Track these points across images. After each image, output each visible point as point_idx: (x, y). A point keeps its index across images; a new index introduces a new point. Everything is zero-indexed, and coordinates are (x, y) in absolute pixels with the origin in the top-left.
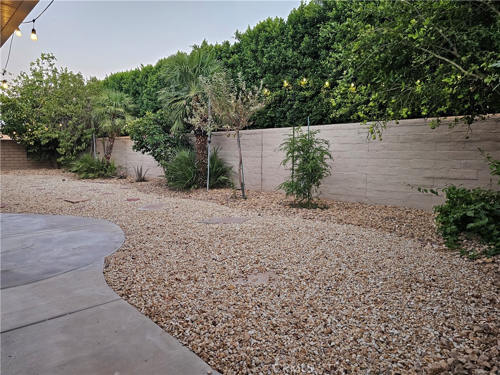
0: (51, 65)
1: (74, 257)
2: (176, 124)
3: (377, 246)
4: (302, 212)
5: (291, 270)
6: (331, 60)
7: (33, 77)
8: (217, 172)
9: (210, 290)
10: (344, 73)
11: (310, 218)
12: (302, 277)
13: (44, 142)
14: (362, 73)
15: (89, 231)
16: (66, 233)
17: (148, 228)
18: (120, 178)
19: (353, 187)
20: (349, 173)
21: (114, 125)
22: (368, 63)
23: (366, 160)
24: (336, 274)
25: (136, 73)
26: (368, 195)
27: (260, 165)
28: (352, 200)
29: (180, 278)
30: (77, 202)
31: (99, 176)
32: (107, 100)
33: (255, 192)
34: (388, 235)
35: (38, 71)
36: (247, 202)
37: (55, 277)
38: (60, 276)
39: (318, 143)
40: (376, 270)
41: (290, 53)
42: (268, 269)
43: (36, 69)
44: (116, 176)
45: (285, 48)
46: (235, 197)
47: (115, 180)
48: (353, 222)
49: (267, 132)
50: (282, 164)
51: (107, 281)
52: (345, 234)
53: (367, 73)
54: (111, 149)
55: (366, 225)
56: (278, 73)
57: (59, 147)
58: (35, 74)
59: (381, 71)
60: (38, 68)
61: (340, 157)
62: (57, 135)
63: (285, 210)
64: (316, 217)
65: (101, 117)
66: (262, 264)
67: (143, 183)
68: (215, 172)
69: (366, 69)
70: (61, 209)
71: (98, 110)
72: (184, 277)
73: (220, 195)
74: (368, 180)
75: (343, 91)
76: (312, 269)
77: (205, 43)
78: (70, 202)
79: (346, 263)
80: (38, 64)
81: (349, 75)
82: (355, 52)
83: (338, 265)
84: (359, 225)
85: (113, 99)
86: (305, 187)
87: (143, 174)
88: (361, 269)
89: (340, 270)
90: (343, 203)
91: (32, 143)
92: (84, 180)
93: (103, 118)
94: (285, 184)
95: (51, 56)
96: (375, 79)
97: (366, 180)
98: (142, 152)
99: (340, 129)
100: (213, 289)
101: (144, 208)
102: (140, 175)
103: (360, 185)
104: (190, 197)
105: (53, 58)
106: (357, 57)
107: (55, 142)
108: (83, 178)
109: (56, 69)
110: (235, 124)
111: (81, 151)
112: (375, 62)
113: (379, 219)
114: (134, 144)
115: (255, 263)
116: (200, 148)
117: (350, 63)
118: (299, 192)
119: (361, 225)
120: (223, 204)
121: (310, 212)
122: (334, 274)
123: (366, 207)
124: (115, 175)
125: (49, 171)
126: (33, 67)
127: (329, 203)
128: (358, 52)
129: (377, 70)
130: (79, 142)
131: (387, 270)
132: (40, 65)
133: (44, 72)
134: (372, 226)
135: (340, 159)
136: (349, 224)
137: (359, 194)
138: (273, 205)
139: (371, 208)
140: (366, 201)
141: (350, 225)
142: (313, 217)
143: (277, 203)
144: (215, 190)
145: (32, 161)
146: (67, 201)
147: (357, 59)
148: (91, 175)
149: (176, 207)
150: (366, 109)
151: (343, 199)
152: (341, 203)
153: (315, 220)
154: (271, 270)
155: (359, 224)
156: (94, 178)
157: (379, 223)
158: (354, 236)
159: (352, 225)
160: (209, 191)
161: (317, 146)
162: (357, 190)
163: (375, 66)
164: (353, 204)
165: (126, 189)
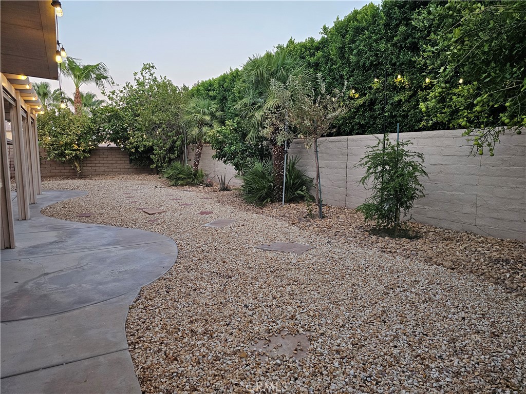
0: (151, 75)
1: (114, 284)
2: (251, 133)
3: (467, 308)
4: (383, 241)
5: (329, 337)
6: (425, 55)
7: (137, 86)
8: (296, 184)
9: (219, 355)
10: (441, 71)
11: (390, 252)
12: (338, 352)
13: (141, 149)
14: (466, 69)
15: (146, 251)
16: (123, 252)
17: (203, 250)
18: (206, 186)
19: (458, 211)
20: (453, 193)
21: (200, 132)
22: (474, 56)
23: (477, 177)
24: (385, 354)
25: (224, 78)
26: (478, 222)
27: (344, 178)
28: (455, 227)
29: (196, 330)
30: (153, 214)
31: (188, 184)
32: (194, 107)
33: (337, 209)
34: (491, 287)
35: (140, 81)
36: (322, 223)
37: (82, 309)
38: (87, 309)
39: (408, 156)
40: (448, 353)
41: (382, 46)
42: (301, 330)
43: (139, 78)
44: (203, 184)
45: (376, 41)
46: (311, 215)
47: (201, 188)
48: (445, 264)
49: (353, 140)
50: (361, 183)
51: (127, 321)
52: (427, 281)
53: (474, 68)
54: (199, 156)
55: (463, 269)
56: (368, 70)
57: (153, 154)
58: (139, 84)
59: (493, 65)
60: (142, 78)
61: (441, 172)
62: (151, 143)
63: (363, 238)
64: (398, 251)
65: (189, 124)
66: (297, 321)
67: (225, 192)
68: (293, 184)
69: (472, 63)
70: (136, 221)
71: (186, 117)
72: (200, 330)
73: (295, 212)
74: (479, 203)
75: (439, 93)
76: (356, 339)
77: (291, 42)
78: (147, 213)
79: (408, 336)
80: (142, 74)
81: (447, 73)
82: (456, 42)
83: (396, 337)
84: (453, 269)
85: (201, 106)
86: (390, 211)
87: (226, 183)
88: (427, 350)
89: (396, 347)
90: (444, 231)
91: (133, 150)
92: (173, 188)
93: (191, 126)
94: (364, 205)
95: (151, 65)
96: (485, 75)
97: (476, 203)
98: (224, 161)
99: (443, 136)
100: (222, 353)
101: (211, 224)
102: (224, 184)
103: (468, 209)
104: (262, 212)
105: (153, 67)
106: (459, 47)
107: (150, 150)
108: (173, 186)
109: (155, 78)
110: (312, 132)
111: (174, 159)
112: (484, 53)
113: (485, 260)
114: (215, 154)
115: (290, 318)
116: (277, 159)
117: (449, 57)
118: (382, 216)
119: (457, 268)
120: (294, 224)
121: (392, 243)
122: (382, 354)
123: (474, 239)
124: (202, 182)
125: (148, 177)
126: (137, 77)
127: (425, 230)
128: (461, 41)
129: (487, 63)
130: (171, 150)
131: (466, 356)
132: (144, 75)
133: (147, 81)
134: (471, 272)
135: (442, 175)
136: (439, 265)
137: (466, 221)
138: (350, 229)
139: (480, 240)
140: (475, 230)
141: (440, 268)
142: (394, 250)
143: (356, 227)
144: (292, 205)
145: (134, 167)
146: (145, 212)
147: (459, 50)
148: (180, 182)
149: (242, 225)
150: (469, 116)
151: (444, 225)
152: (442, 230)
153: (395, 255)
154: (304, 333)
155: (453, 266)
156: (182, 185)
157: (484, 267)
158: (438, 286)
159: (444, 267)
160: (285, 206)
161: (408, 159)
162: (463, 215)
163: (483, 58)
164: (457, 232)
165: (207, 198)
